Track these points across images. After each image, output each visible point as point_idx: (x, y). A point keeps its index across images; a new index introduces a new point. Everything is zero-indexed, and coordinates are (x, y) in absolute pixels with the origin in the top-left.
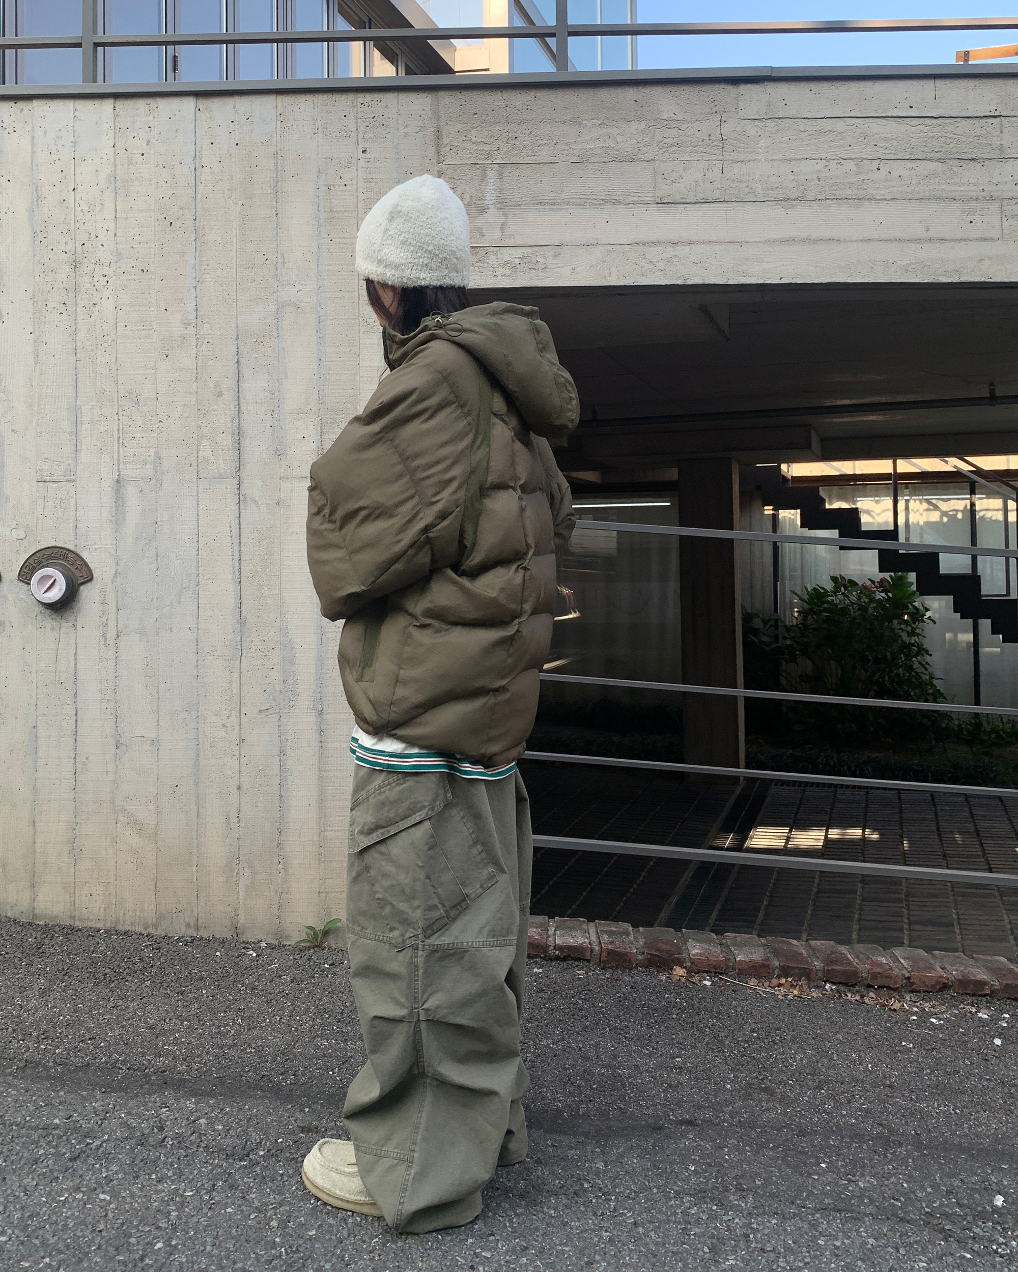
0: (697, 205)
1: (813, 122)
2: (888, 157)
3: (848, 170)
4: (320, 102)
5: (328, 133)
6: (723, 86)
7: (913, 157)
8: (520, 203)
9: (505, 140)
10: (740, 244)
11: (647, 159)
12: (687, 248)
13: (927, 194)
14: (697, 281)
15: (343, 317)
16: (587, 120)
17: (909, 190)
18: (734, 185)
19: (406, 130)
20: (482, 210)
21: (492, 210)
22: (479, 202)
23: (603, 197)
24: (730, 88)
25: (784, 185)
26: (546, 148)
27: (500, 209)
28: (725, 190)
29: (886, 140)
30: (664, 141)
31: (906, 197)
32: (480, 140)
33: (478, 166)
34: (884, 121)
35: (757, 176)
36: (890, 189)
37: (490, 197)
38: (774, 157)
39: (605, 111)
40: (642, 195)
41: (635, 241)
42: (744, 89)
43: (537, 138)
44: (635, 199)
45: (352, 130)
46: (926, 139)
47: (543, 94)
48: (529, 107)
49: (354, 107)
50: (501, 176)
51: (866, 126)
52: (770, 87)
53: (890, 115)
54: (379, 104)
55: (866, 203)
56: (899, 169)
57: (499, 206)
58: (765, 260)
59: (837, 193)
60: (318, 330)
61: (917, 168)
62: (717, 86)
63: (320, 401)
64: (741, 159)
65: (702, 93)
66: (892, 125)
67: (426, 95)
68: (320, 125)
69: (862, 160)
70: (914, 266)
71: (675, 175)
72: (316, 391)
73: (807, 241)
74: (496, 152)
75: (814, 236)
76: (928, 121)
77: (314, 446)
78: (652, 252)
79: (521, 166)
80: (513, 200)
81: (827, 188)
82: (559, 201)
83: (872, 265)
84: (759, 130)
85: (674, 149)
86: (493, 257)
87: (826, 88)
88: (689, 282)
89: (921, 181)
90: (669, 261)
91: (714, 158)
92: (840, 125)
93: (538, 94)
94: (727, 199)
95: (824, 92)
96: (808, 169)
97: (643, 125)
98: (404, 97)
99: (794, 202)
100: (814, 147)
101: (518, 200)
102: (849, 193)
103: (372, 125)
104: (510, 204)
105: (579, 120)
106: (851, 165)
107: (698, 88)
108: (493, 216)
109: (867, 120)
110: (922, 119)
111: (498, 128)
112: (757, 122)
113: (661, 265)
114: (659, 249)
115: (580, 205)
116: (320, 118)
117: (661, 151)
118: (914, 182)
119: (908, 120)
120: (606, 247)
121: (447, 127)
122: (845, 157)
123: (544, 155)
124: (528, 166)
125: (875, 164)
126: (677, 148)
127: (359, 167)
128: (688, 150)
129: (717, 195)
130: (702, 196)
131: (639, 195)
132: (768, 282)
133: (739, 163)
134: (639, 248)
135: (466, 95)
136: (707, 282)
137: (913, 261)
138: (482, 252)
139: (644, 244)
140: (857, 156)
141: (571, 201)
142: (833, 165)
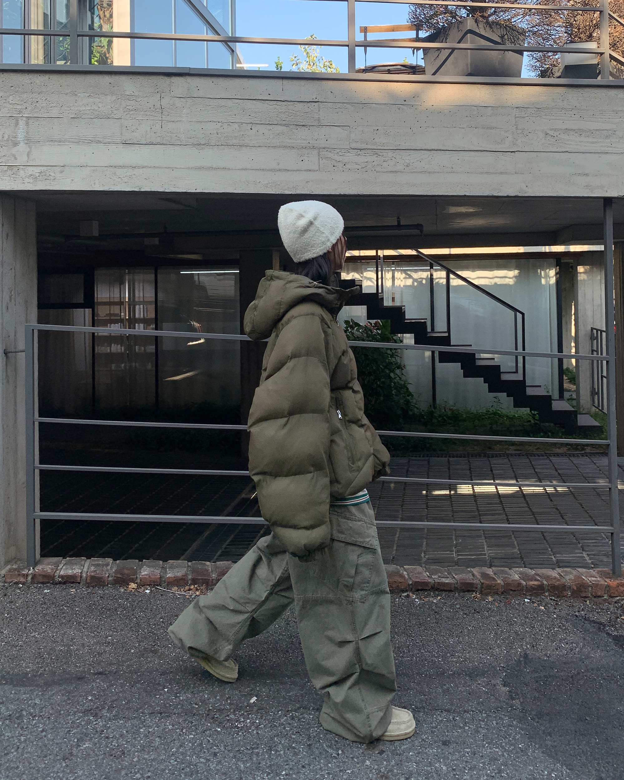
0: (146, 147)
1: (212, 101)
2: (256, 122)
3: (234, 129)
6: (162, 78)
7: (271, 123)
8: (40, 140)
9: (30, 103)
10: (172, 169)
11: (117, 118)
12: (141, 170)
13: (278, 144)
14: (147, 189)
16: (80, 93)
17: (268, 141)
18: (169, 135)
20: (16, 144)
21: (22, 144)
22: (14, 139)
23: (90, 139)
24: (166, 79)
25: (198, 136)
26: (56, 108)
27: (27, 143)
28: (163, 138)
29: (255, 112)
30: (127, 108)
31: (267, 145)
32: (14, 103)
33: (13, 118)
34: (254, 101)
35: (182, 130)
36: (258, 141)
37: (21, 136)
38: (191, 120)
39: (91, 88)
41: (109, 165)
42: (174, 79)
43: (50, 103)
44: (109, 140)
46: (278, 113)
47: (54, 77)
48: (45, 84)
50: (28, 124)
51: (244, 103)
52: (189, 79)
53: (258, 98)
55: (244, 148)
56: (263, 129)
58: (187, 178)
59: (228, 141)
61: (273, 130)
62: (158, 77)
64: (172, 120)
65: (149, 81)
69: (242, 123)
70: (270, 184)
71: (133, 128)
73: (211, 168)
74: (24, 110)
75: (215, 166)
76: (279, 103)
78: (120, 172)
79: (40, 119)
80: (35, 138)
81: (222, 139)
82: (64, 140)
84: (183, 104)
86: (22, 172)
87: (221, 81)
88: (142, 190)
89: (275, 137)
90: (130, 177)
91: (157, 119)
92: (229, 103)
93: (51, 77)
94: (164, 143)
95: (220, 83)
96: (211, 127)
97: (114, 98)
99: (204, 146)
100: (214, 115)
101: (38, 138)
102: (235, 142)
104: (33, 141)
105: (76, 93)
106: (236, 126)
107: (147, 78)
108: (22, 147)
109: (245, 101)
110: (276, 102)
111: (26, 95)
112: (182, 99)
113: (126, 179)
114: (124, 170)
115: (76, 143)
117: (125, 113)
118: (271, 137)
119: (268, 101)
120: (92, 168)
122: (232, 122)
123: (55, 113)
124: (45, 119)
125: (249, 126)
126: (134, 112)
128: (142, 113)
129: (158, 140)
130: (150, 141)
131: (113, 138)
132: (189, 191)
133: (171, 123)
134: (112, 169)
135: (6, 75)
136: (153, 190)
137: (270, 182)
138: (15, 169)
139: (115, 167)
140: (240, 121)
141: (71, 140)
142: (225, 126)
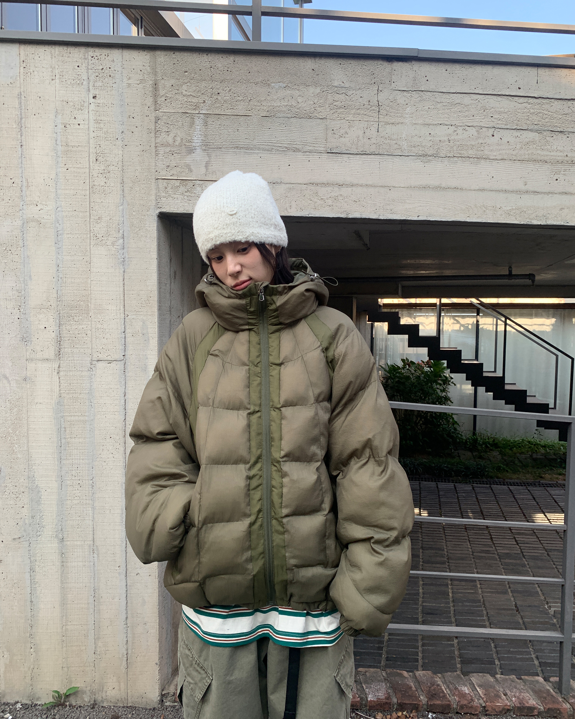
0: (358, 156)
1: (447, 96)
2: (500, 127)
3: (471, 135)
4: (57, 53)
5: (64, 80)
6: (380, 62)
7: (518, 128)
8: (221, 146)
9: (209, 95)
10: (389, 188)
11: (321, 117)
12: (350, 189)
13: (527, 156)
14: (357, 215)
15: (77, 232)
16: (274, 83)
17: (514, 153)
18: (386, 142)
19: (130, 82)
20: (191, 151)
21: (199, 151)
22: (188, 144)
23: (286, 146)
24: (386, 64)
25: (423, 144)
26: (242, 103)
27: (205, 150)
28: (379, 146)
29: (500, 113)
30: (334, 104)
31: (511, 158)
32: (189, 94)
33: (188, 115)
34: (499, 98)
35: (404, 136)
36: (501, 152)
37: (197, 140)
38: (416, 122)
39: (289, 76)
40: (317, 145)
41: (310, 182)
42: (397, 66)
43: (235, 95)
44: (311, 148)
45: (84, 78)
46: (529, 114)
47: (241, 59)
48: (229, 69)
49: (85, 59)
50: (206, 124)
51: (486, 101)
52: (416, 66)
53: (504, 94)
54: (107, 58)
55: (483, 161)
56: (508, 136)
57: (204, 148)
58: (407, 201)
59: (462, 152)
60: (57, 242)
61: (521, 136)
62: (376, 62)
63: (59, 299)
64: (392, 121)
65: (364, 67)
66: (505, 103)
67: (145, 53)
68: (57, 72)
69: (482, 127)
70: (514, 211)
71: (342, 131)
72: (55, 291)
73: (438, 188)
74: (201, 104)
75: (443, 185)
76: (531, 100)
77: (53, 335)
78: (323, 191)
79: (222, 117)
80: (215, 144)
81: (455, 148)
82: (252, 146)
83: (485, 209)
84: (406, 99)
85: (341, 110)
86: (199, 189)
87: (457, 68)
88: (350, 216)
89: (523, 147)
90: (336, 199)
91: (372, 120)
92: (467, 100)
93: (236, 59)
94: (380, 153)
95: (456, 72)
96: (441, 132)
97: (318, 90)
98: (128, 54)
99: (430, 158)
100: (446, 116)
101: (219, 144)
102: (471, 153)
103: (100, 76)
104: (213, 146)
105: (269, 82)
106: (472, 131)
107: (361, 62)
108: (199, 155)
109: (487, 96)
110: (527, 98)
111: (204, 84)
112: (405, 93)
113: (330, 202)
114: (329, 189)
115: (268, 150)
116: (57, 67)
117: (332, 112)
118: (518, 147)
119: (517, 98)
120: (288, 186)
121: (163, 81)
122: (469, 125)
123: (241, 109)
124: (228, 117)
125: (491, 131)
126: (343, 110)
127: (91, 109)
128: (353, 112)
129: (373, 149)
130: (362, 149)
131: (314, 145)
132: (409, 219)
133: (391, 125)
134: (312, 188)
135: (178, 56)
136: (364, 216)
137: (514, 208)
138: (190, 184)
139: (317, 184)
140: (478, 125)
141: (261, 147)
142: (460, 131)
